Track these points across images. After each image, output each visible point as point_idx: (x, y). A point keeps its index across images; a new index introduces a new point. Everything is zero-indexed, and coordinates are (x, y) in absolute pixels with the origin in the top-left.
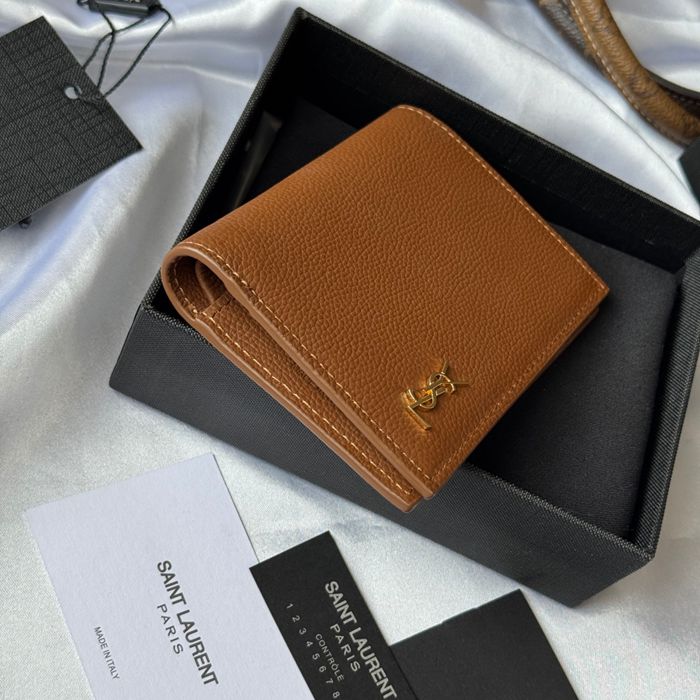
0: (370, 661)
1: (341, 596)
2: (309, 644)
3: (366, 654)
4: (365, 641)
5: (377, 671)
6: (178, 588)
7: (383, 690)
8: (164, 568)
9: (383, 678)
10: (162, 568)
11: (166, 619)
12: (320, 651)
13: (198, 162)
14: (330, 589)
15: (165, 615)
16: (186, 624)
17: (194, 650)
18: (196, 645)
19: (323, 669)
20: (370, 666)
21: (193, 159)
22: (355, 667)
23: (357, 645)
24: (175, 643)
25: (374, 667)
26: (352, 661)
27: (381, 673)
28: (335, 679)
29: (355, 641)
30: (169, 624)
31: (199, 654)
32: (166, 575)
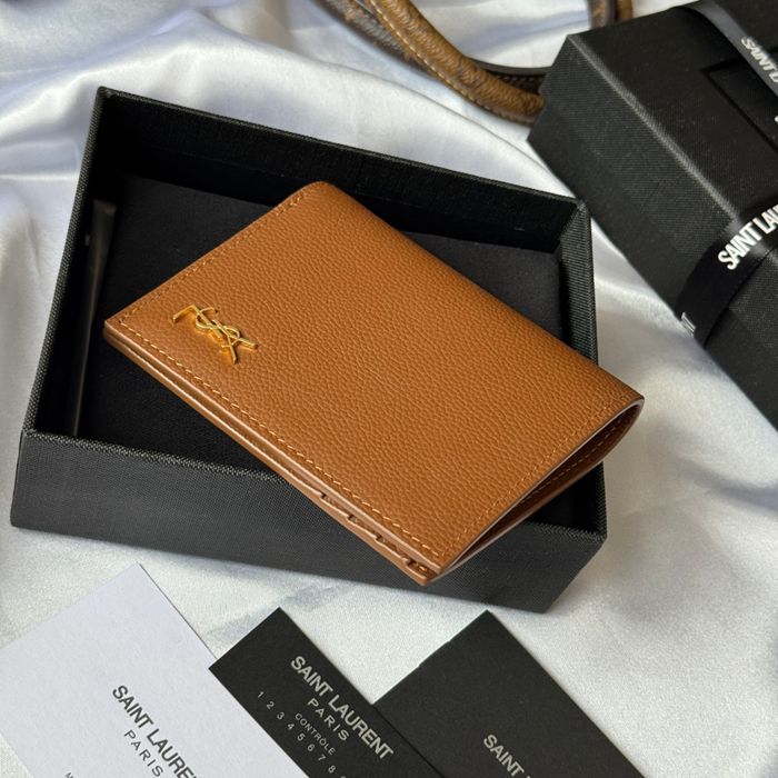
0: (358, 726)
1: (309, 668)
2: (291, 727)
3: (350, 720)
4: (346, 707)
5: (366, 733)
6: (140, 710)
7: (378, 750)
8: (121, 694)
9: (375, 738)
10: (118, 694)
11: (137, 745)
12: (303, 730)
13: (40, 271)
14: (297, 666)
15: (133, 741)
16: (158, 744)
17: (174, 767)
18: (175, 762)
19: (311, 747)
20: (358, 730)
21: (33, 269)
22: (343, 736)
23: (339, 713)
24: (153, 766)
25: (363, 730)
26: (339, 731)
27: (371, 734)
28: (326, 754)
29: (336, 710)
30: (141, 749)
31: (181, 770)
32: (125, 700)
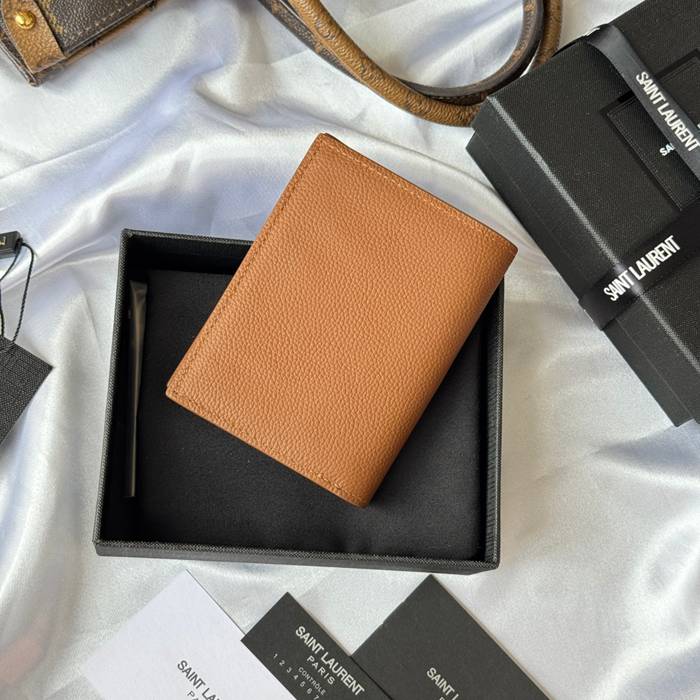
0: (341, 673)
1: (308, 635)
2: (296, 677)
3: (336, 669)
4: (333, 660)
5: (347, 678)
6: (196, 676)
7: (354, 690)
8: (183, 667)
9: (352, 681)
10: (181, 667)
12: (304, 679)
14: (300, 633)
19: (309, 691)
20: (341, 676)
22: (331, 681)
23: (328, 665)
25: (344, 676)
26: (328, 677)
27: (349, 678)
28: (320, 695)
29: (326, 663)
32: (186, 671)
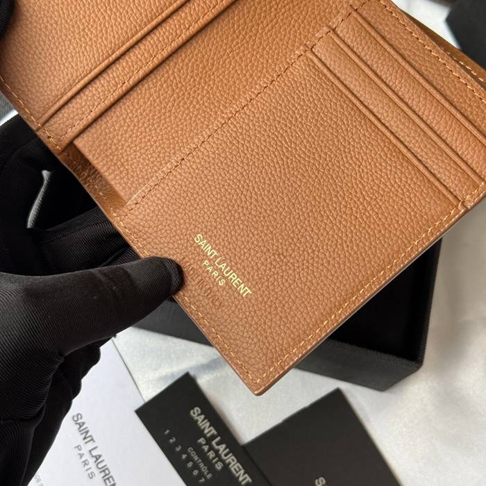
0: (230, 460)
1: (203, 417)
2: (184, 456)
4: (224, 446)
5: (235, 466)
6: (88, 432)
7: (241, 479)
8: (77, 419)
10: (75, 419)
11: (81, 455)
12: (192, 459)
14: (194, 413)
15: (81, 452)
16: (96, 457)
17: (103, 474)
18: (104, 471)
19: (196, 473)
22: (219, 466)
24: (89, 472)
25: (233, 463)
26: (216, 462)
28: (205, 477)
30: (83, 459)
31: (107, 477)
32: (79, 424)
